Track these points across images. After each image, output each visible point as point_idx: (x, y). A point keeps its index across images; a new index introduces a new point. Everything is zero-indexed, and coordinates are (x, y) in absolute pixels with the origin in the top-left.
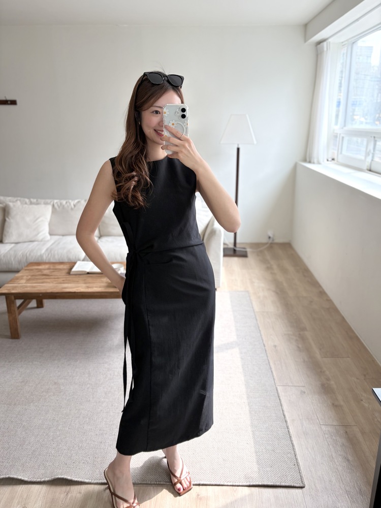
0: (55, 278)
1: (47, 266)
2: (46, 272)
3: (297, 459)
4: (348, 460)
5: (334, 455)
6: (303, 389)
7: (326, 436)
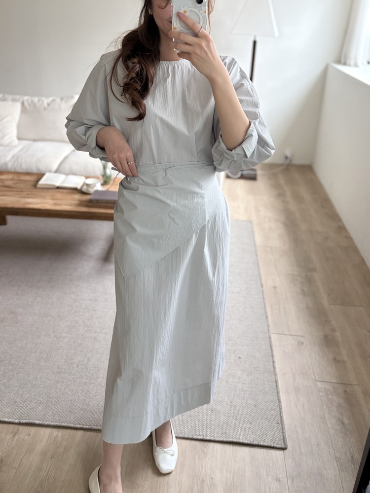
0: (17, 191)
1: (10, 176)
2: (8, 183)
3: (281, 417)
4: (343, 423)
5: (327, 416)
6: (301, 339)
7: (321, 394)
